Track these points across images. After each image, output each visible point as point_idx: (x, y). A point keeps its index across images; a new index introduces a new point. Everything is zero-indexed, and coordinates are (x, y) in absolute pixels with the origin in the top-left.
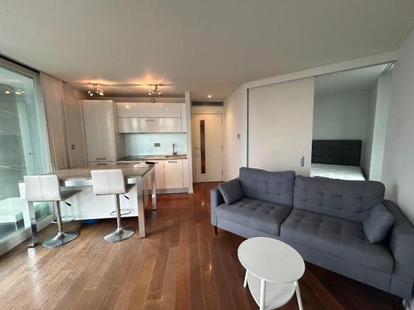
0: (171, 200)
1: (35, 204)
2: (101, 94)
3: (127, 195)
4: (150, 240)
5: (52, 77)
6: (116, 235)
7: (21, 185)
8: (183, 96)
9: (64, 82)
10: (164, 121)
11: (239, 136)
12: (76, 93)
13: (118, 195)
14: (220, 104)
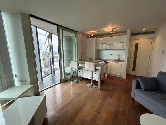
0: (113, 79)
1: (73, 70)
2: (92, 36)
3: (95, 72)
4: (101, 92)
5: (79, 32)
6: (91, 85)
7: (71, 64)
8: (126, 32)
9: (83, 34)
10: (117, 44)
11: (163, 52)
12: (86, 36)
13: (92, 72)
14: (152, 32)
